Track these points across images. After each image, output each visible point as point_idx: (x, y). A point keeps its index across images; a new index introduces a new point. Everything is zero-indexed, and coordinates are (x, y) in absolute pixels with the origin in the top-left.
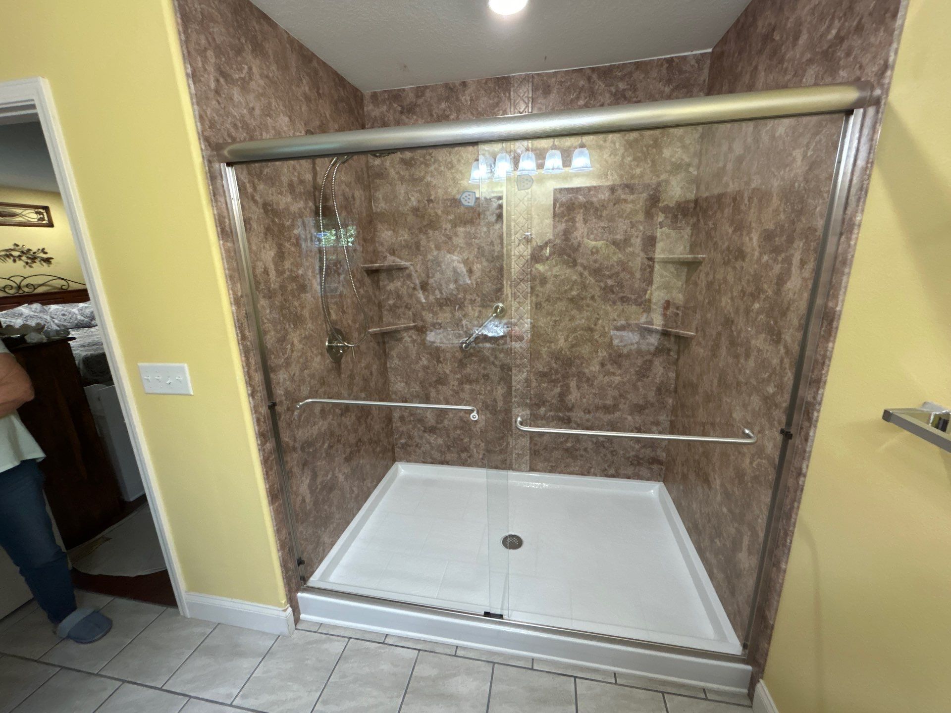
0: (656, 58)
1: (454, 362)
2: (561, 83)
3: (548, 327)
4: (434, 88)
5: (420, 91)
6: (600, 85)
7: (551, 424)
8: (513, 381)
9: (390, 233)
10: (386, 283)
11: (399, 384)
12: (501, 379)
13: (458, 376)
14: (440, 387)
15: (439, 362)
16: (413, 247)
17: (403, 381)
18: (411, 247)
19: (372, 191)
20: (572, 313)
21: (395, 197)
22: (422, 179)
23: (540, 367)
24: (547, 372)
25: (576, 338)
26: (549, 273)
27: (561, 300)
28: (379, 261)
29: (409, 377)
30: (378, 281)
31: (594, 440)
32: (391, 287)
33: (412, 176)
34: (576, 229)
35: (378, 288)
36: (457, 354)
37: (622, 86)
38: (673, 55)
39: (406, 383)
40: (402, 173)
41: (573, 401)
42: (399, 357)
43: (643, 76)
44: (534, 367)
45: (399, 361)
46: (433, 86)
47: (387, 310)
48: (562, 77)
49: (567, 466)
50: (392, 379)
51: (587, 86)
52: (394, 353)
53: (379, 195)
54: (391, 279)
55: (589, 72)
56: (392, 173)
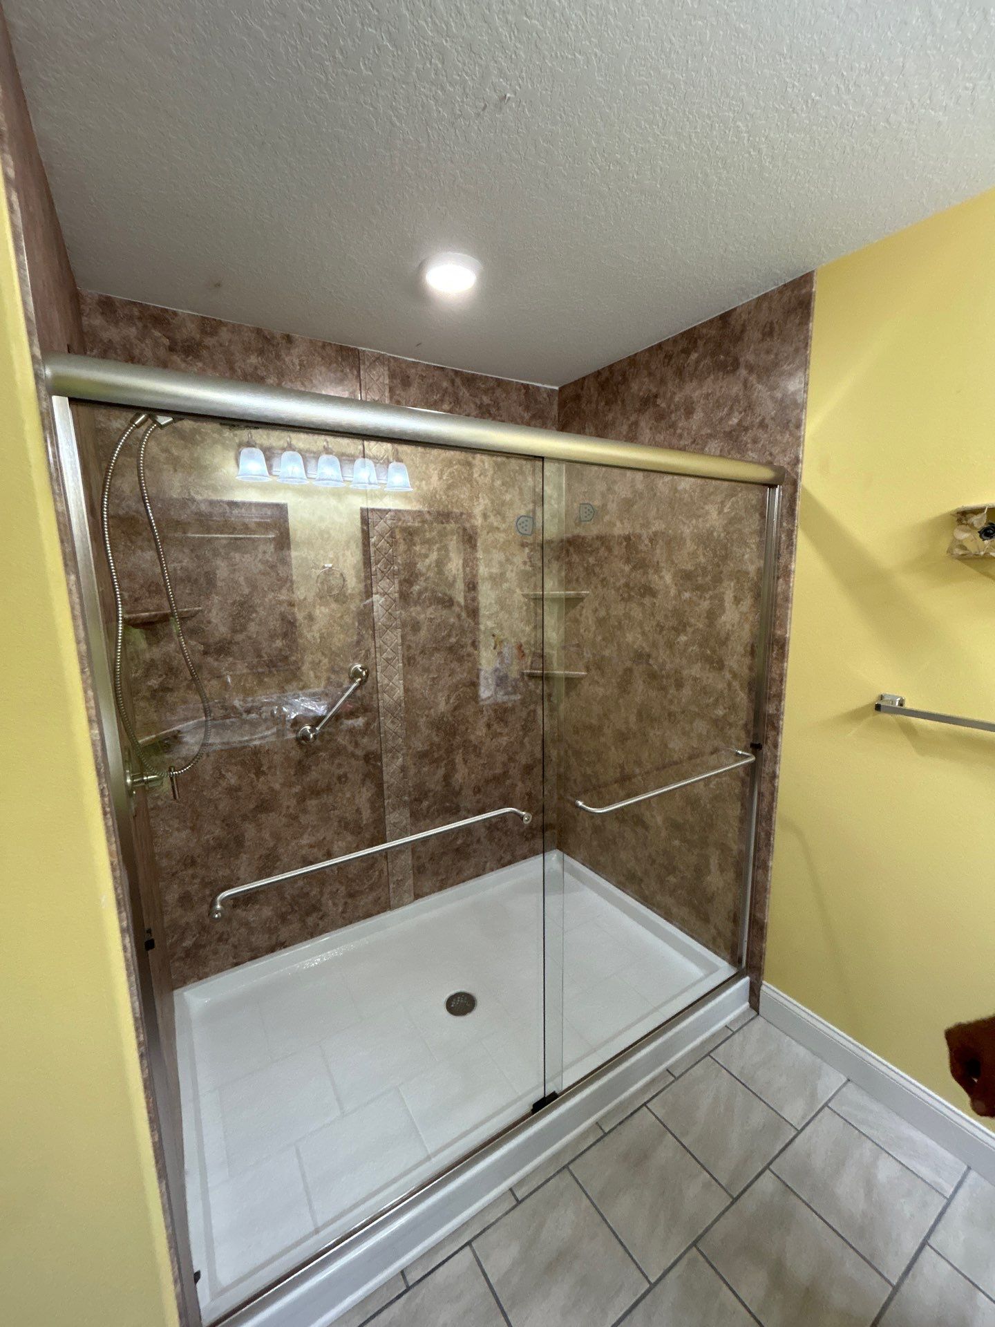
0: (515, 380)
1: (289, 767)
2: (422, 377)
3: (425, 690)
4: (236, 329)
5: (209, 326)
6: (464, 392)
7: (437, 822)
8: (385, 774)
12: (367, 776)
13: (297, 789)
20: (453, 666)
23: (419, 745)
24: (427, 751)
25: (458, 698)
26: (422, 616)
27: (439, 650)
29: (199, 815)
31: (487, 824)
34: (450, 560)
37: (486, 400)
38: (528, 383)
41: (460, 781)
43: (504, 395)
44: (410, 748)
46: (234, 325)
48: (422, 370)
49: (460, 872)
51: (450, 390)
55: (452, 374)
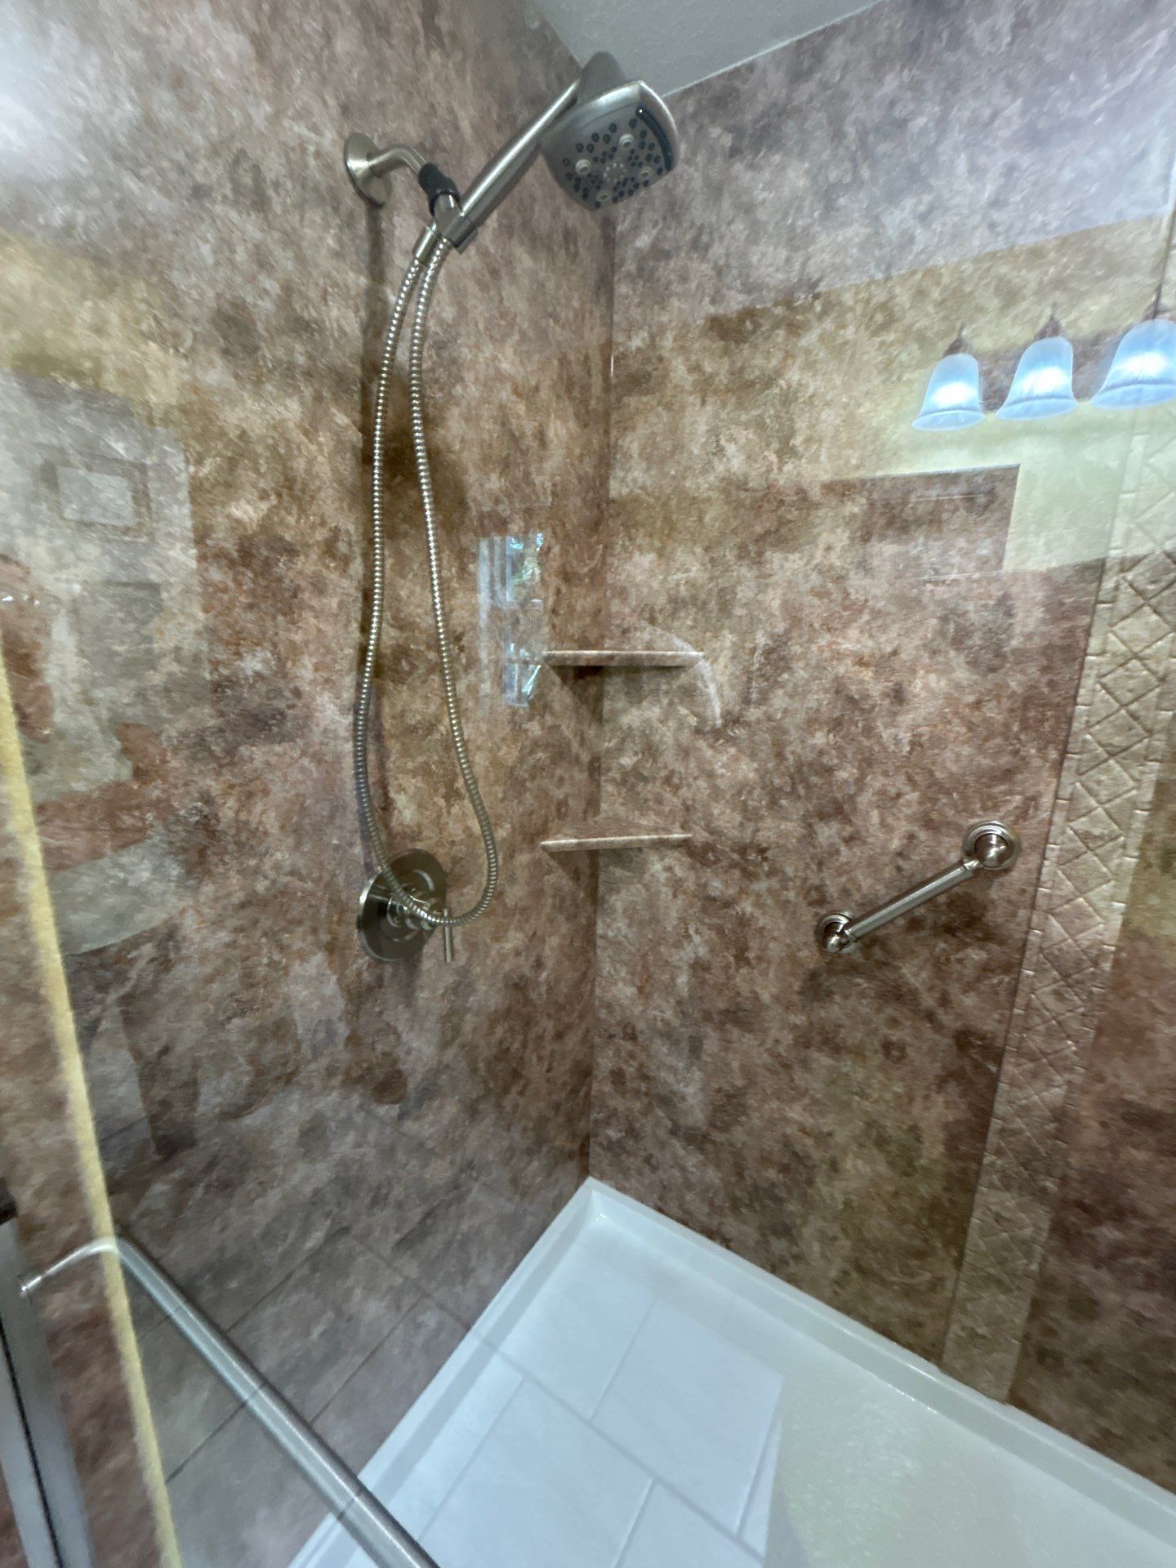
1: (793, 974)
8: (1001, 1098)
9: (647, 560)
10: (620, 705)
11: (621, 985)
14: (735, 1033)
15: (741, 958)
16: (713, 605)
17: (633, 984)
18: (705, 603)
19: (614, 433)
21: (678, 447)
22: (769, 381)
23: (1134, 1086)
24: (1159, 1114)
28: (608, 643)
29: (650, 977)
30: (599, 698)
32: (632, 718)
33: (737, 373)
35: (598, 717)
36: (804, 954)
39: (641, 990)
40: (708, 368)
42: (630, 913)
45: (629, 926)
47: (613, 780)
50: (607, 967)
52: (618, 901)
53: (632, 444)
54: (636, 696)
56: (679, 370)
